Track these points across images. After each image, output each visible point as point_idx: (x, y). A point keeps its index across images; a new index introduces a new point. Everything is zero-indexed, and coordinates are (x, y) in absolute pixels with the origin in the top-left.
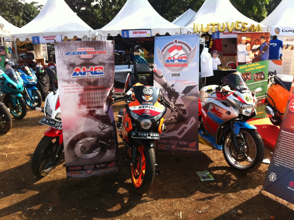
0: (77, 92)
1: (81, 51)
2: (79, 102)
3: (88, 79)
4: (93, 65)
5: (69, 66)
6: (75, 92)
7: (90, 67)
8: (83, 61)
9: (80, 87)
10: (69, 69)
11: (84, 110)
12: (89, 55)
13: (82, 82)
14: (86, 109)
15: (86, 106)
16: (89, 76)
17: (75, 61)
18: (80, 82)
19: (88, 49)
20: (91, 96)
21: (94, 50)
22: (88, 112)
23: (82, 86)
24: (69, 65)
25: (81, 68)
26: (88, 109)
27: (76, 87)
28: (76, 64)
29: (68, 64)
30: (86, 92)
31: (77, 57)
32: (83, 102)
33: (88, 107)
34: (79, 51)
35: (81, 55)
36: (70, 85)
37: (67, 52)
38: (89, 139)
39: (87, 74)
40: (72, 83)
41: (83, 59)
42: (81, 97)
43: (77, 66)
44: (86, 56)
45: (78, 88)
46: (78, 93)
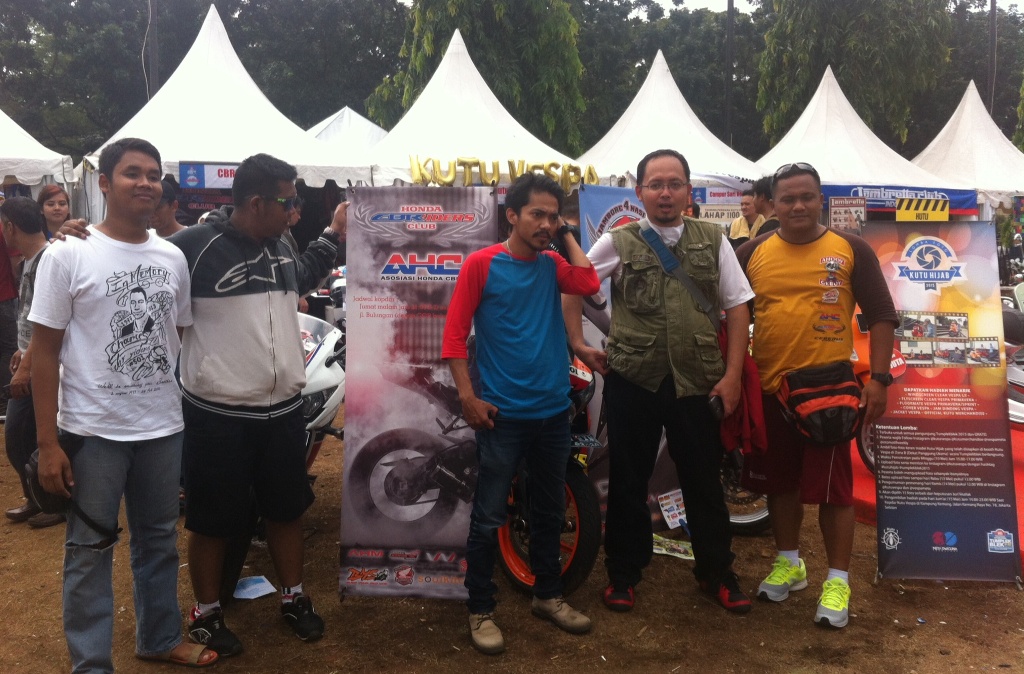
0: (390, 316)
1: (410, 212)
2: (391, 342)
3: (419, 284)
4: (438, 248)
5: (376, 249)
6: (383, 316)
7: (428, 254)
8: (412, 238)
9: (400, 302)
10: (375, 257)
11: (403, 366)
12: (428, 224)
13: (403, 292)
14: (408, 365)
15: (408, 356)
16: (423, 276)
17: (393, 236)
18: (400, 290)
19: (427, 208)
20: (423, 330)
21: (442, 212)
22: (412, 374)
23: (402, 301)
24: (376, 246)
25: (405, 255)
26: (414, 366)
27: (389, 303)
28: (395, 245)
29: (375, 243)
30: (411, 319)
31: (398, 226)
32: (401, 343)
33: (414, 360)
34: (405, 212)
35: (408, 223)
36: (374, 296)
37: (374, 214)
38: (412, 454)
39: (420, 272)
40: (379, 290)
41: (411, 233)
42: (398, 330)
43: (397, 249)
44: (419, 227)
45: (394, 307)
46: (392, 319)
